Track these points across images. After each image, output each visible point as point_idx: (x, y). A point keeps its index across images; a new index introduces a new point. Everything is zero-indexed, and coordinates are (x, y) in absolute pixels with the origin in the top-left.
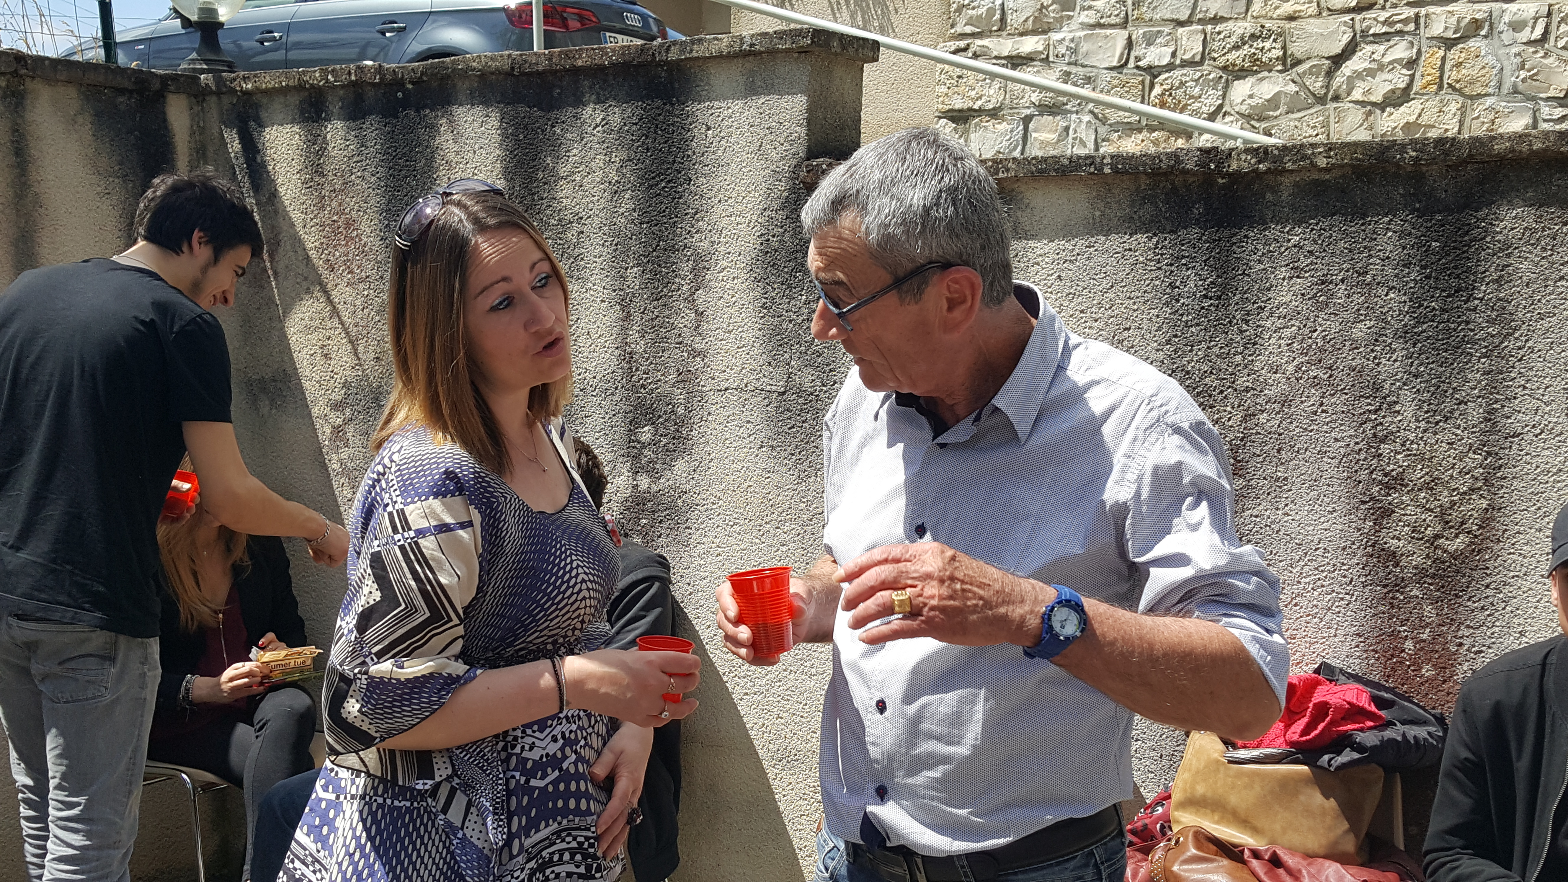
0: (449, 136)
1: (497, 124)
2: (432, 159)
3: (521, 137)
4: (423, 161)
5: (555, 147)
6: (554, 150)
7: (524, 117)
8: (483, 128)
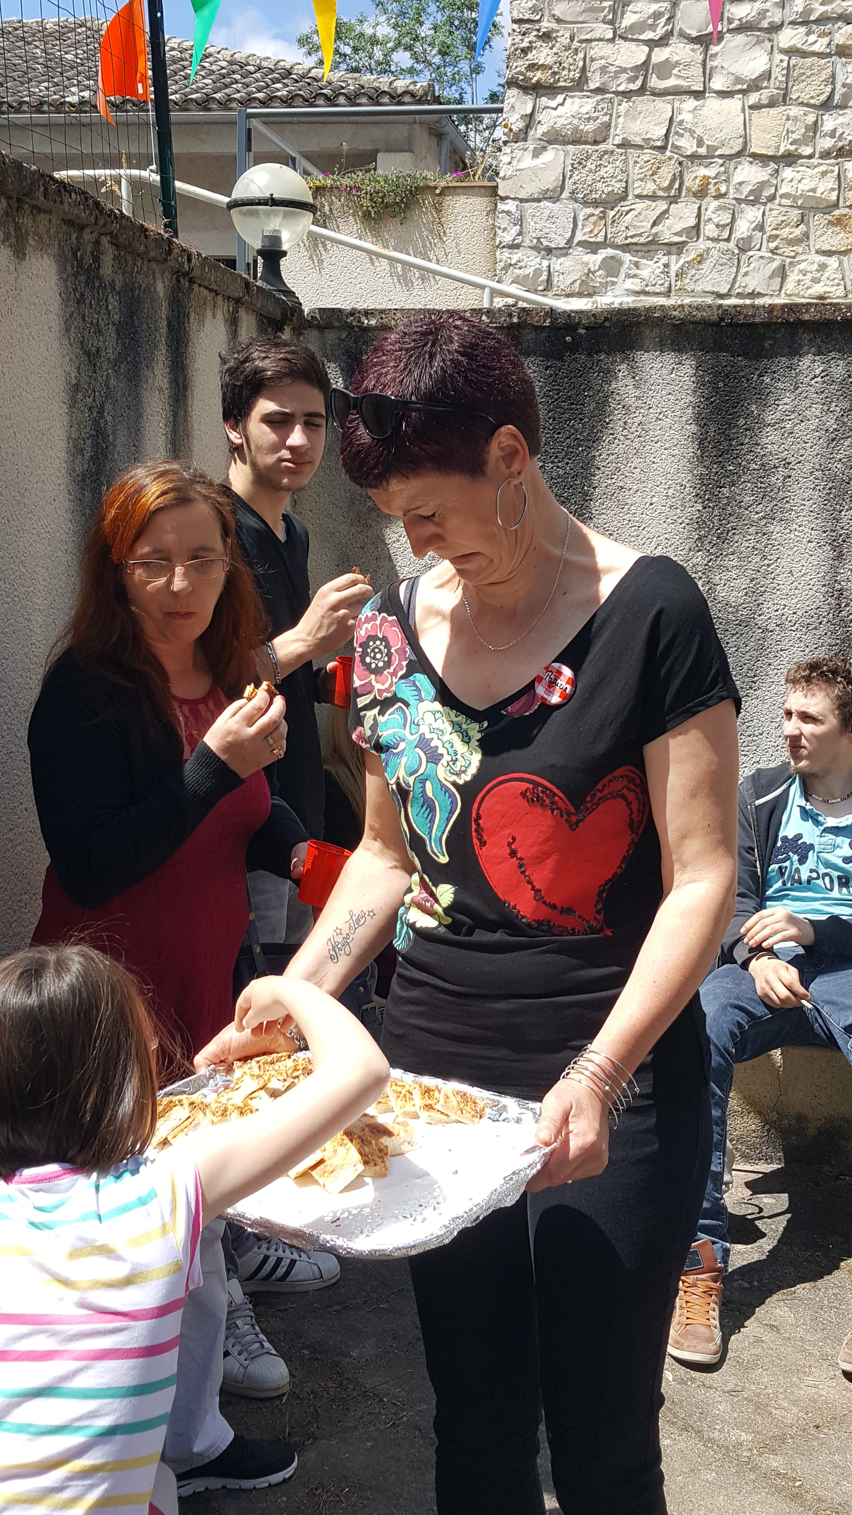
0: (629, 381)
1: (692, 371)
2: (605, 403)
3: (721, 384)
4: (593, 405)
5: (762, 396)
6: (760, 398)
7: (726, 366)
8: (673, 375)
